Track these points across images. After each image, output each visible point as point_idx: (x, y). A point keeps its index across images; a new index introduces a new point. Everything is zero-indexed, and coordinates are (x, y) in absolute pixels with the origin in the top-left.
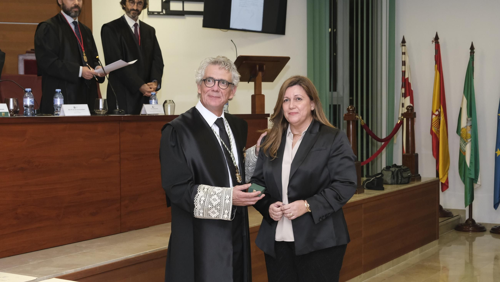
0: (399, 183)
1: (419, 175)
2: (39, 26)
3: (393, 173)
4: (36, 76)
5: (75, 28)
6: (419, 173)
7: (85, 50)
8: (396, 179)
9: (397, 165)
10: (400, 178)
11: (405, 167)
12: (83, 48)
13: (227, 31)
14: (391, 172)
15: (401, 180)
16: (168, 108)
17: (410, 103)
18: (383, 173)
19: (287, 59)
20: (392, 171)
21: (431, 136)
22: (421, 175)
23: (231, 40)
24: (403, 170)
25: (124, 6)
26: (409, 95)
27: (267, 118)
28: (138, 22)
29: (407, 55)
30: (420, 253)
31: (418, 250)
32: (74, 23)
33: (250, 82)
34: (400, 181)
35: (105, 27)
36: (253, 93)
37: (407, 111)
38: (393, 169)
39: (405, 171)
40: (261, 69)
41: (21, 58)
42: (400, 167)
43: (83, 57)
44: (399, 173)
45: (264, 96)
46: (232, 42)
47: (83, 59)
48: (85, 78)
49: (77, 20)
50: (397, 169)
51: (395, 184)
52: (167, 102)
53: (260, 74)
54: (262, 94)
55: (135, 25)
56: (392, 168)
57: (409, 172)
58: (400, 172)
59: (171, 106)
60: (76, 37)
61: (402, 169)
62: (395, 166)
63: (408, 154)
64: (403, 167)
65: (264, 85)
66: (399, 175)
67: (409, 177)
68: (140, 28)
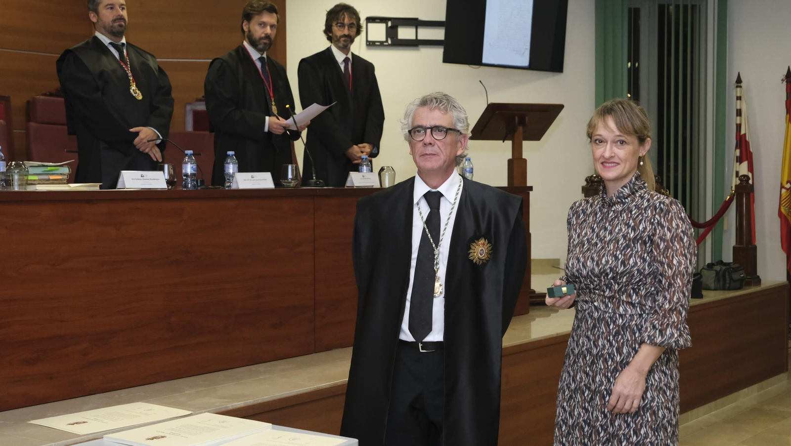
0: (727, 288)
1: (759, 277)
2: (212, 63)
3: (717, 273)
4: (207, 133)
5: (262, 66)
6: (758, 274)
7: (274, 97)
8: (721, 283)
9: (725, 261)
10: (728, 282)
11: (737, 265)
12: (272, 95)
13: (478, 68)
14: (714, 272)
15: (730, 284)
16: (385, 177)
17: (748, 171)
18: (702, 273)
19: (560, 107)
20: (716, 271)
21: (779, 220)
22: (761, 277)
23: (480, 81)
24: (733, 268)
25: (331, 35)
26: (748, 160)
27: (529, 193)
28: (350, 56)
29: (744, 101)
30: (758, 391)
31: (755, 387)
32: (261, 59)
33: (506, 141)
34: (728, 285)
35: (304, 63)
36: (510, 157)
37: (740, 183)
38: (718, 268)
39: (736, 270)
40: (522, 122)
41: (189, 108)
42: (729, 264)
43: (271, 107)
44: (727, 273)
45: (525, 161)
46: (481, 83)
47: (272, 109)
48: (274, 132)
49: (265, 56)
50: (724, 268)
51: (720, 290)
52: (384, 169)
53: (521, 129)
54: (524, 157)
55: (346, 60)
56: (717, 265)
57: (741, 272)
58: (729, 272)
59: (389, 174)
60: (262, 80)
61: (731, 268)
62: (721, 263)
63: (742, 246)
64: (734, 264)
65: (527, 145)
66: (727, 277)
67: (742, 280)
68: (352, 65)
